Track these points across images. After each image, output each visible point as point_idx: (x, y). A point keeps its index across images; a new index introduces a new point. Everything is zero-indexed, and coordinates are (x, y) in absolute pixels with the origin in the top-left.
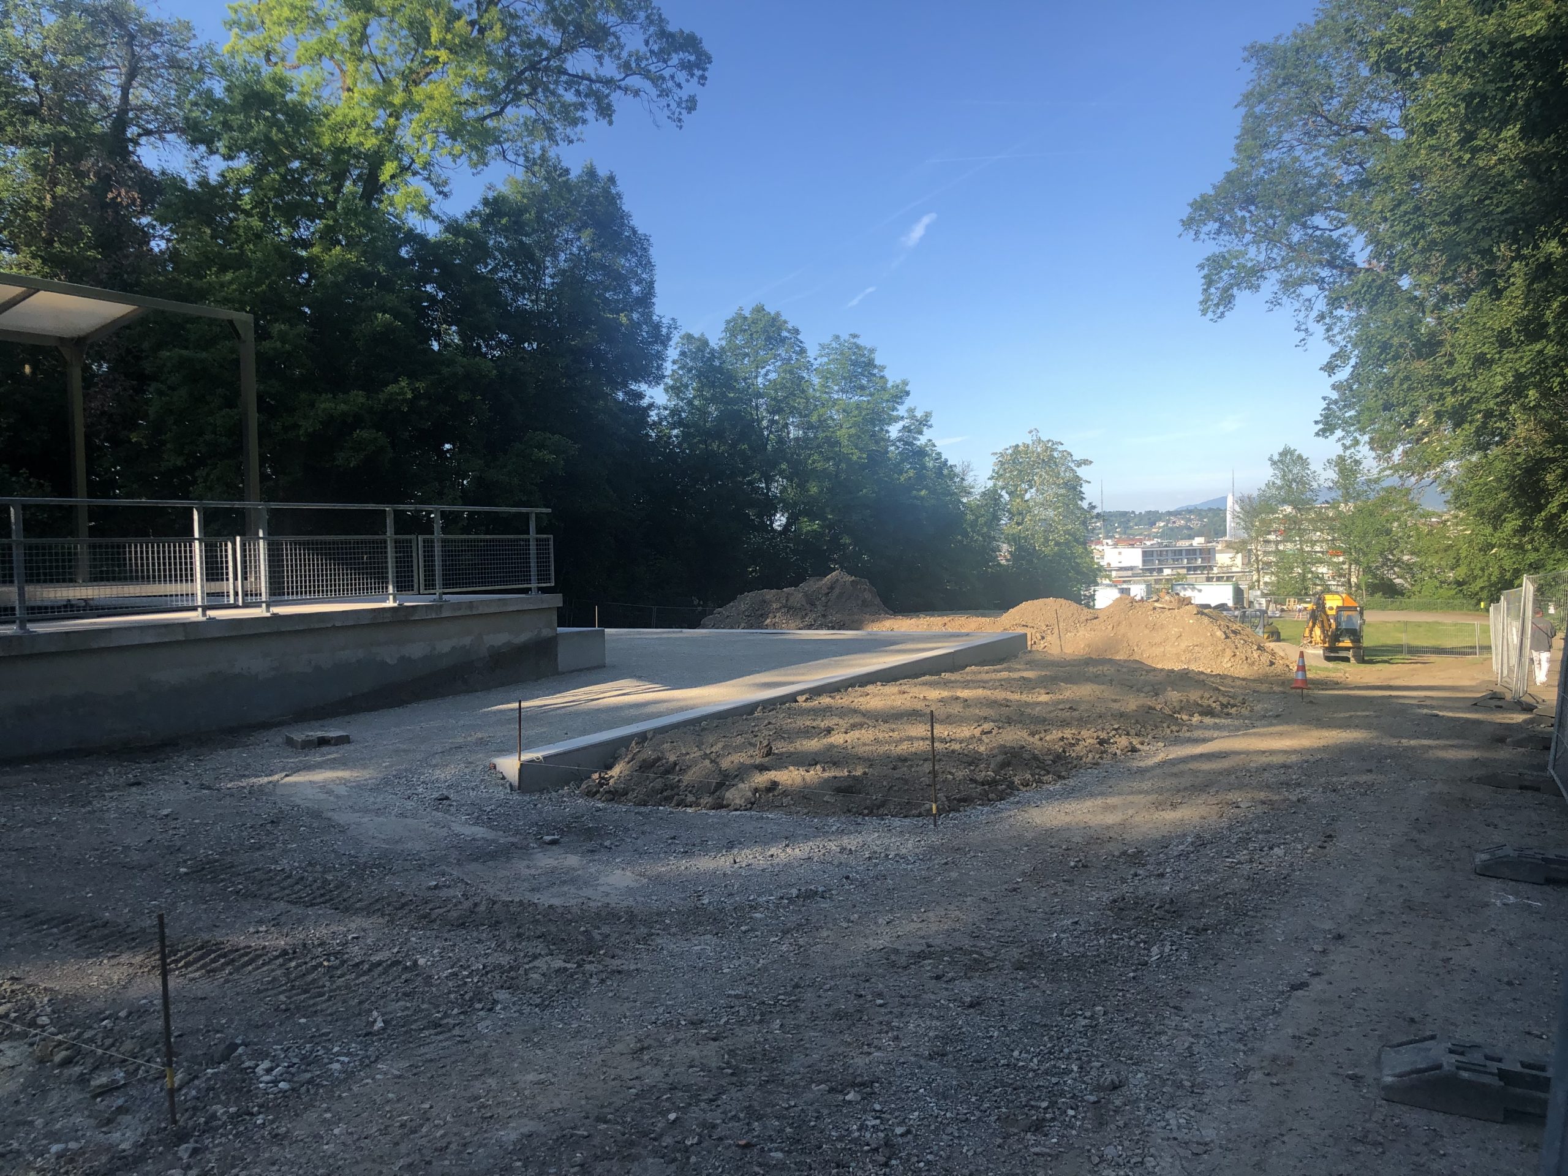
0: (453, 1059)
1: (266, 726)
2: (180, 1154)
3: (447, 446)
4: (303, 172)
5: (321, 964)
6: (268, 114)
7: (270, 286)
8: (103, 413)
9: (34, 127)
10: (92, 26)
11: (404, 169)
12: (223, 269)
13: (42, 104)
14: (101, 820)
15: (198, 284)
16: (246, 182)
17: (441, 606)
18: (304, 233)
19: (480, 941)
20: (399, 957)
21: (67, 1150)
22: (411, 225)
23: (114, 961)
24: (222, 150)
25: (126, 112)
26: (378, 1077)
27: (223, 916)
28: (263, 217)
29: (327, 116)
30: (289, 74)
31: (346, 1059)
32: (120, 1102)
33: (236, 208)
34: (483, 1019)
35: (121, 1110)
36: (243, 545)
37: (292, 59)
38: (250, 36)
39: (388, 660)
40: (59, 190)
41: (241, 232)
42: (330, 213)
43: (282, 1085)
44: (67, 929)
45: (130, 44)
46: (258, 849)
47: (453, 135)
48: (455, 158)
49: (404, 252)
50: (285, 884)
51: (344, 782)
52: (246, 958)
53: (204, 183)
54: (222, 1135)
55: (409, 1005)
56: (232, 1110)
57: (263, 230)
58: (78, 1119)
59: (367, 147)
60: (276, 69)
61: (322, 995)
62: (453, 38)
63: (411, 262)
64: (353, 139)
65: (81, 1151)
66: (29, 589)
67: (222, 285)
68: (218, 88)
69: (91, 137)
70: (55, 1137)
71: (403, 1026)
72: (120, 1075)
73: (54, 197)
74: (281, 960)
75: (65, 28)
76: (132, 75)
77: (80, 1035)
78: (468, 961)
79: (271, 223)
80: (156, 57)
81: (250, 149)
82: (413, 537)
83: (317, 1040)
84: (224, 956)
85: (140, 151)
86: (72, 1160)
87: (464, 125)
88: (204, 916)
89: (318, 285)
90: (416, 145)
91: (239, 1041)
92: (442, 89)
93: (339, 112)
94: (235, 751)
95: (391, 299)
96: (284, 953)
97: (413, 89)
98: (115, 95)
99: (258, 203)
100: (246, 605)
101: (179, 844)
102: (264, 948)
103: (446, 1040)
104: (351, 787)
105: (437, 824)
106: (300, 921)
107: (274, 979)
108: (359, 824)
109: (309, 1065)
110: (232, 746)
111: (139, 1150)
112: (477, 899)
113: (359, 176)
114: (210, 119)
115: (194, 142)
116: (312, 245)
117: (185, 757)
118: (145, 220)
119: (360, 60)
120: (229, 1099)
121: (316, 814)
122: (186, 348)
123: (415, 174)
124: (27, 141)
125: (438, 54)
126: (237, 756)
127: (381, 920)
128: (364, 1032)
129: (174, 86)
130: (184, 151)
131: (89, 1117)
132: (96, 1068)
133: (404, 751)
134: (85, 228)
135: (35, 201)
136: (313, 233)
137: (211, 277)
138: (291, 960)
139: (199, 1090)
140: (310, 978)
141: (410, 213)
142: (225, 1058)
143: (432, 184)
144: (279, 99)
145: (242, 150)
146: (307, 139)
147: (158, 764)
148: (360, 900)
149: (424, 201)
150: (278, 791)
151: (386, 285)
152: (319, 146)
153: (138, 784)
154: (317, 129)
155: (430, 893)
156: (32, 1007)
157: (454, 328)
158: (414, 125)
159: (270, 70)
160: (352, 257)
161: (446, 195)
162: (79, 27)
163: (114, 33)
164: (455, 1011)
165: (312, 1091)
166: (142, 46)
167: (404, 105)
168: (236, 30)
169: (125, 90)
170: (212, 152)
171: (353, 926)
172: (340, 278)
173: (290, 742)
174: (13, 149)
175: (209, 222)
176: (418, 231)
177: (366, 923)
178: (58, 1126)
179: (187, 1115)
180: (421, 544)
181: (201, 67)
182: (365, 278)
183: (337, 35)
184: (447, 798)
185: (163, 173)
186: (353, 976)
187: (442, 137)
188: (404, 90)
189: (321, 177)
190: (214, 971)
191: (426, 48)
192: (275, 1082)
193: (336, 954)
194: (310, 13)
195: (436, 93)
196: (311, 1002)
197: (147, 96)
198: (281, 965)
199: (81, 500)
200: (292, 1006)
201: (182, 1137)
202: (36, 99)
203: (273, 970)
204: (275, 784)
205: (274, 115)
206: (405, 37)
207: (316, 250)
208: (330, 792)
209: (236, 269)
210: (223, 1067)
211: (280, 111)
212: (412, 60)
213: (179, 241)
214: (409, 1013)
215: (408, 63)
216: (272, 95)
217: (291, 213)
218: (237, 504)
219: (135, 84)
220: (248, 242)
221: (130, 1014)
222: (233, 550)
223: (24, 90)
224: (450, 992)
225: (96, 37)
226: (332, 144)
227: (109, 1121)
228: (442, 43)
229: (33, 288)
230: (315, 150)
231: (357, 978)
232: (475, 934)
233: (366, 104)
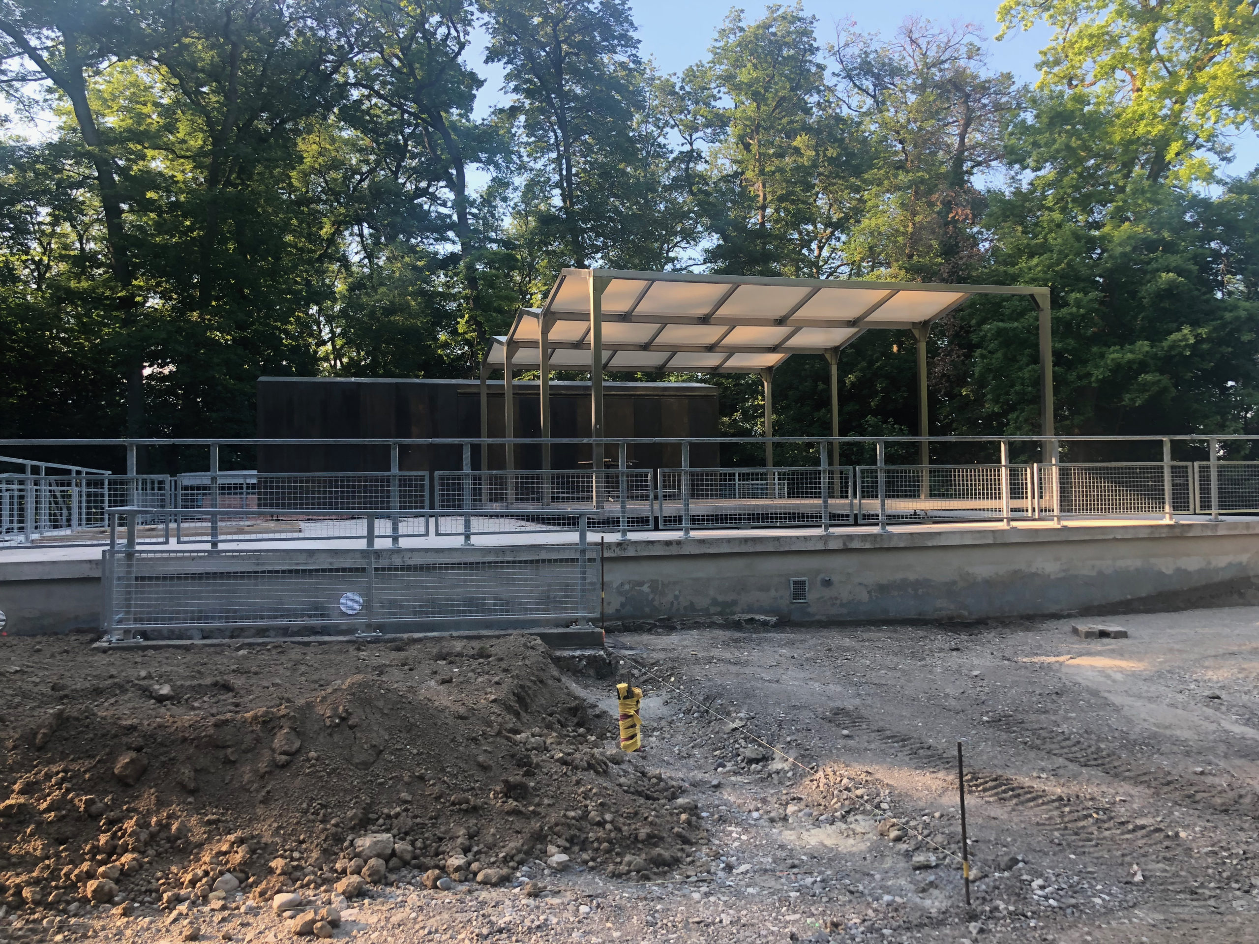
0: (1206, 925)
1: (1056, 616)
2: (971, 929)
3: (1230, 383)
4: (1098, 167)
5: (1091, 816)
6: (1069, 127)
7: (1068, 264)
8: (944, 375)
9: (903, 178)
10: (940, 96)
11: (1188, 146)
12: (1031, 256)
13: (907, 160)
14: (931, 672)
15: (1011, 270)
16: (1049, 185)
17: (1216, 525)
18: (1097, 216)
19: (1242, 829)
20: (1162, 826)
21: (893, 901)
22: (1194, 192)
23: (933, 775)
24: (1032, 164)
25: (963, 152)
26: (1135, 920)
27: (1013, 759)
28: (1063, 210)
29: (1118, 116)
30: (1086, 91)
31: (1107, 898)
32: (932, 878)
33: (1042, 207)
34: (1239, 898)
35: (931, 884)
36: (1040, 470)
37: (1089, 78)
38: (1056, 70)
39: (1164, 570)
40: (918, 218)
41: (1045, 225)
42: (1120, 196)
43: (1052, 902)
44: (904, 746)
45: (966, 102)
46: (1044, 712)
47: (1235, 106)
48: (1238, 125)
49: (1188, 218)
50: (1064, 744)
51: (1121, 670)
52: (1029, 796)
53: (1018, 193)
54: (1002, 925)
55: (1168, 868)
56: (1011, 908)
57: (1063, 221)
58: (903, 882)
59: (1153, 134)
60: (1076, 90)
61: (1090, 840)
62: (1236, 21)
63: (1195, 224)
64: (1141, 129)
65: (904, 906)
66: (889, 502)
67: (1030, 269)
68: (1029, 117)
69: (939, 176)
70: (888, 890)
71: (1161, 885)
72: (933, 859)
73: (914, 224)
74: (1056, 804)
75: (921, 103)
76: (967, 125)
77: (907, 822)
78: (1229, 843)
79: (1069, 213)
80: (985, 106)
81: (1053, 159)
82: (1189, 463)
83: (1084, 875)
84: (1013, 790)
85: (972, 179)
86: (896, 910)
87: (1247, 94)
88: (999, 756)
89: (1110, 256)
90: (1200, 122)
91: (1020, 858)
92: (1225, 67)
93: (1129, 111)
94: (1030, 634)
95: (1174, 260)
96: (1060, 799)
97: (1197, 75)
98: (955, 141)
99: (1059, 200)
100: (1040, 519)
101: (984, 698)
102: (1044, 791)
103: (1201, 907)
104: (1128, 675)
105: (1207, 718)
106: (1075, 777)
107: (1050, 818)
108: (1131, 707)
109: (1075, 892)
110: (1028, 629)
111: (941, 916)
112: (1243, 792)
113: (1147, 160)
114: (1023, 143)
115: (1010, 164)
116: (1104, 225)
117: (993, 634)
118: (975, 230)
119: (1149, 63)
120: (1009, 899)
121: (1095, 693)
122: (1002, 321)
123: (1198, 148)
124: (897, 188)
125: (1221, 38)
126: (1031, 638)
127: (1147, 791)
128: (1125, 880)
129: (997, 124)
130: (1004, 171)
131: (911, 882)
132: (917, 849)
133: (1179, 651)
134: (933, 242)
135: (902, 229)
136: (1105, 215)
137: (1023, 264)
138: (1065, 806)
139: (988, 885)
140: (1081, 824)
141: (1194, 183)
142: (1009, 868)
143: (1216, 153)
144: (1078, 113)
145: (1046, 161)
146: (1101, 140)
147: (973, 637)
148: (1129, 770)
149: (1208, 168)
150: (1064, 670)
151: (1170, 248)
152: (1111, 143)
153: (957, 649)
154: (1110, 129)
155: (1196, 777)
156: (878, 795)
157: (1239, 277)
158: (1198, 105)
159: (1071, 92)
160: (1139, 229)
161: (1229, 160)
162: (932, 98)
163: (955, 97)
164: (1212, 885)
165: (1076, 915)
166: (974, 101)
167: (1188, 91)
168: (1045, 69)
169: (962, 137)
170: (1024, 168)
171: (1121, 790)
172: (1128, 249)
173: (1075, 631)
174: (888, 195)
175: (1022, 221)
176: (1202, 196)
177: (1134, 791)
178: (890, 883)
179: (978, 902)
180: (1197, 470)
181: (1018, 105)
182: (1151, 245)
183: (1128, 48)
184: (1218, 698)
185: (988, 191)
186: (1118, 832)
187: (1226, 110)
188: (1189, 78)
189: (1113, 168)
190: (1004, 799)
191: (1209, 37)
192: (1047, 898)
193: (1105, 810)
194: (1107, 37)
195: (1219, 73)
196: (1081, 843)
197: (978, 137)
198: (1057, 808)
199: (925, 438)
200: (1064, 843)
201: (973, 917)
202: (903, 157)
203: (1050, 810)
204: (1061, 664)
205: (1074, 127)
206: (1190, 32)
207: (1106, 229)
208: (1108, 677)
209: (1041, 255)
210: (1006, 874)
211: (1079, 123)
212: (1197, 50)
213: (999, 240)
214: (1168, 875)
215: (1193, 54)
216: (1072, 112)
217: (1085, 203)
218: (1035, 438)
219: (969, 130)
220: (1051, 231)
221: (942, 816)
222: (1031, 473)
223: (896, 153)
224: (1208, 867)
225: (943, 103)
226: (1122, 139)
227: (924, 890)
228: (1225, 28)
229: (895, 290)
230: (1108, 147)
231: (1123, 834)
232: (1238, 822)
233: (1153, 98)
